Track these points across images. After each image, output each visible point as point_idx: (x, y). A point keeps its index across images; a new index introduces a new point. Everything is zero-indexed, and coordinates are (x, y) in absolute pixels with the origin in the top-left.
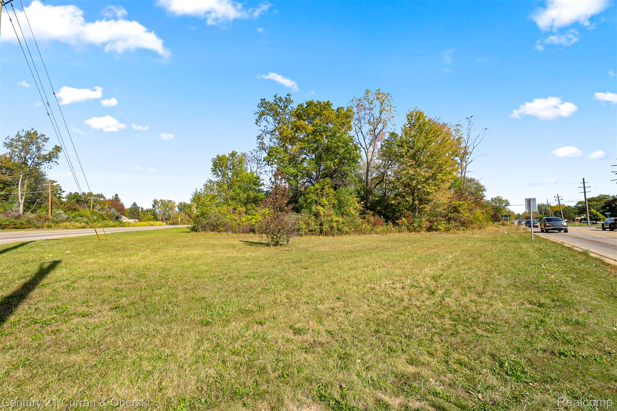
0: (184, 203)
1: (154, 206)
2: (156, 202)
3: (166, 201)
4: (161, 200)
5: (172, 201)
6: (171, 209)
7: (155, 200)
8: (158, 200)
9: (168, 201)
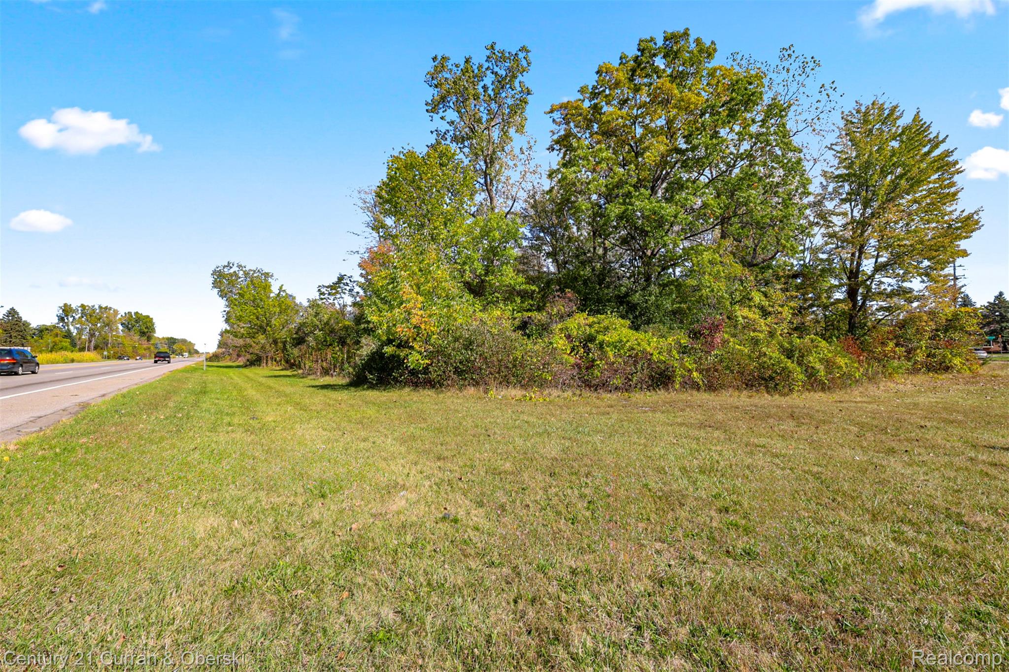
0: (136, 313)
1: (61, 319)
2: (67, 310)
3: (97, 307)
4: (83, 306)
5: (110, 308)
6: (108, 325)
7: (65, 305)
8: (74, 306)
9: (100, 307)
